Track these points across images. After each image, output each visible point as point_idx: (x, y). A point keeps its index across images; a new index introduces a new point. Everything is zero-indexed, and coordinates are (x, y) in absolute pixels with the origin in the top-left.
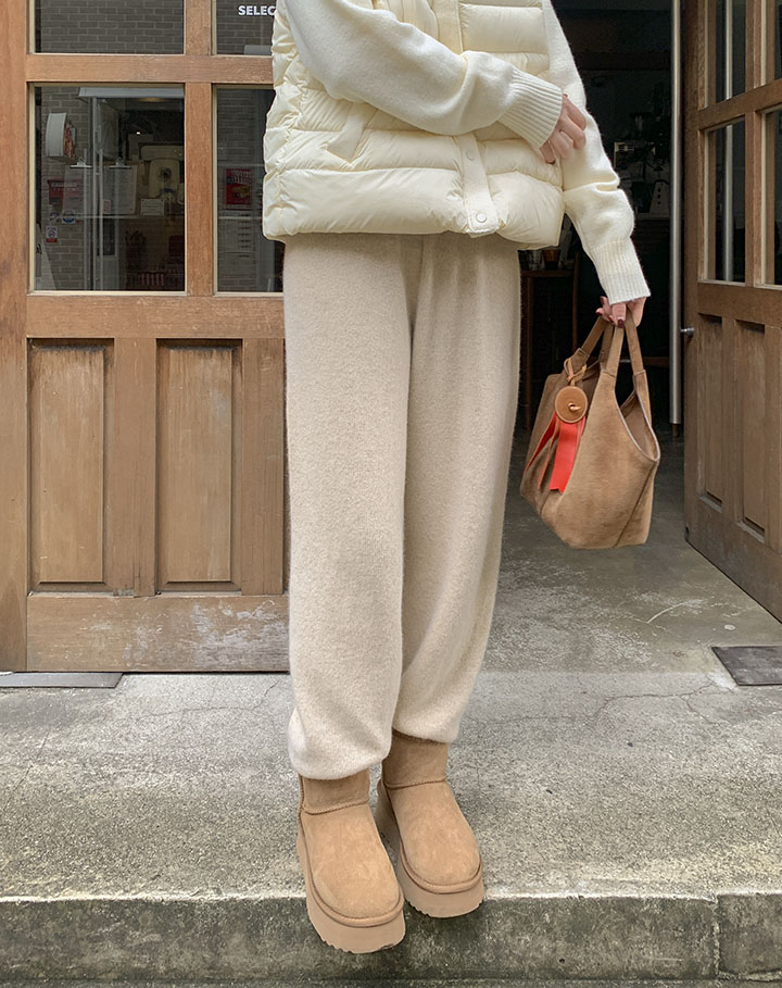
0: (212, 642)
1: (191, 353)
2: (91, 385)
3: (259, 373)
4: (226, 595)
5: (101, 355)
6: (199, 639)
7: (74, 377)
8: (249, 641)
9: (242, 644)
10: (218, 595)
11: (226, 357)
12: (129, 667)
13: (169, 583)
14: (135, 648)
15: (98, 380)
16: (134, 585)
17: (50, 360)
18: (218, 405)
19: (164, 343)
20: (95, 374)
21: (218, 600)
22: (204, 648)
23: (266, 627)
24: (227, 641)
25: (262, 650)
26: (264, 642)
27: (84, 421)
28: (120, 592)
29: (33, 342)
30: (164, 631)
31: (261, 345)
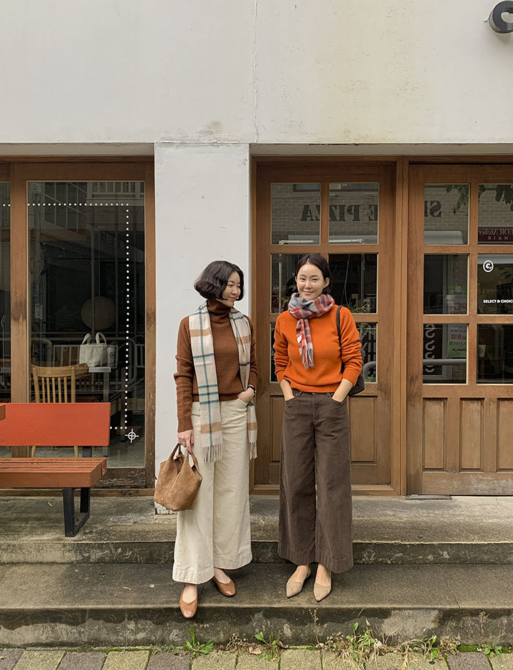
0: (476, 486)
1: (469, 402)
2: (440, 412)
3: (490, 408)
4: (480, 473)
5: (442, 404)
6: (472, 485)
7: (435, 409)
8: (487, 486)
9: (484, 487)
10: (477, 473)
11: (480, 403)
12: (451, 493)
13: (463, 469)
14: (453, 487)
15: (442, 410)
16: (453, 469)
17: (428, 403)
18: (477, 417)
19: (461, 399)
20: (441, 408)
22: (474, 488)
23: (492, 482)
24: (480, 485)
25: (491, 489)
26: (491, 486)
27: (438, 422)
28: (449, 471)
29: (424, 398)
30: (462, 483)
31: (490, 400)
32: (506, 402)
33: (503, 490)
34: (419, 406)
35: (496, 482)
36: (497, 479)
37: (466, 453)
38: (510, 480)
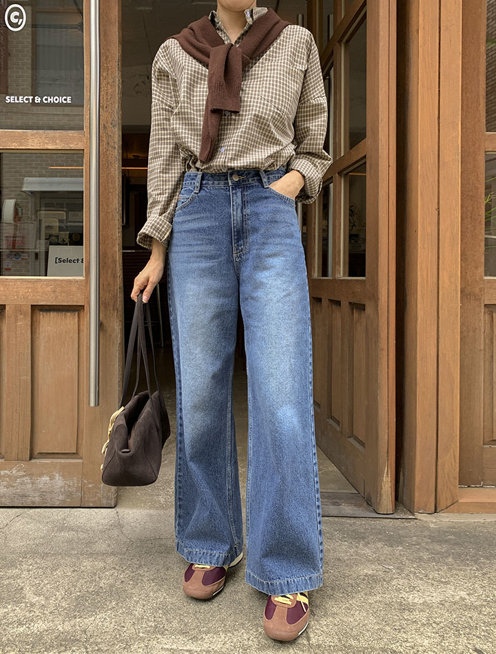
3: (16, 325)
8: (8, 488)
23: (18, 481)
25: (15, 494)
26: (17, 489)
31: (18, 309)
32: (52, 314)
33: (40, 496)
35: (26, 479)
36: (31, 475)
38: (57, 476)
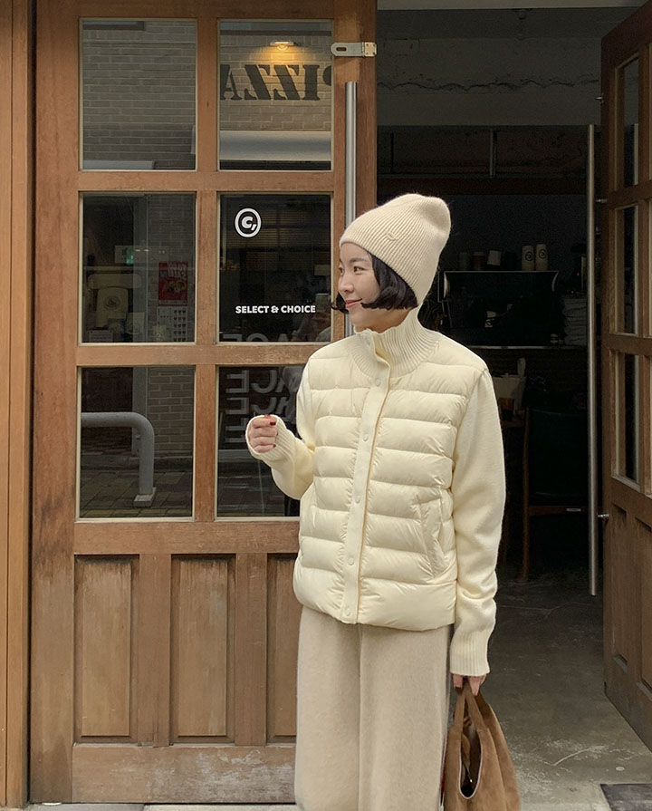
0: (212, 781)
1: (197, 564)
2: (121, 590)
4: (223, 746)
5: (129, 566)
6: (203, 778)
7: (109, 585)
8: (240, 780)
9: (235, 782)
10: (217, 746)
11: (223, 567)
12: (149, 799)
13: (180, 736)
14: (154, 784)
15: (126, 585)
16: (154, 738)
17: (92, 571)
18: (217, 603)
20: (124, 580)
21: (217, 749)
22: (207, 785)
23: (254, 771)
24: (224, 780)
25: (251, 787)
26: (252, 781)
27: (116, 616)
28: (143, 744)
29: (78, 557)
30: (177, 772)
34: (65, 578)
37: (189, 696)
